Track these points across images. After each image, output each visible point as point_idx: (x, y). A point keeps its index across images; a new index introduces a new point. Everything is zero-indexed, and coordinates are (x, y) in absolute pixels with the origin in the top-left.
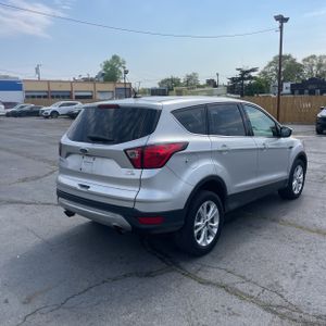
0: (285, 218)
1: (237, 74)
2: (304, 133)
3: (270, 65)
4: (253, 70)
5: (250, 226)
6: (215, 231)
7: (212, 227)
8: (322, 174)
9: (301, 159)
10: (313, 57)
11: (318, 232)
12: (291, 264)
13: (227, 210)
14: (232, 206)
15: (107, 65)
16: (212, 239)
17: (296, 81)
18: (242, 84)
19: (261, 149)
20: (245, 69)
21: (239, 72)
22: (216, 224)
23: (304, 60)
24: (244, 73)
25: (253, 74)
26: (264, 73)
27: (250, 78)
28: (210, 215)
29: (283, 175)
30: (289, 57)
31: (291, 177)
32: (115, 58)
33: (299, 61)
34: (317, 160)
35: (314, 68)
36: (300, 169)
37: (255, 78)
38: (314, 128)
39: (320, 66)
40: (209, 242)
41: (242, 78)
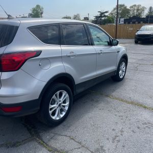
0: (114, 94)
1: (98, 14)
2: (128, 43)
3: (114, 10)
4: (106, 12)
5: (92, 100)
6: (67, 108)
7: (64, 106)
8: (136, 65)
9: (125, 58)
10: (135, 5)
11: (132, 103)
12: (114, 130)
13: (75, 94)
14: (79, 90)
15: (34, 10)
16: (64, 113)
17: (126, 18)
18: (101, 19)
19: (99, 54)
20: (102, 12)
21: (99, 13)
22: (67, 103)
23: (131, 7)
24: (102, 13)
25: (106, 14)
26: (112, 14)
27: (105, 16)
28: (62, 99)
29: (113, 68)
30: (123, 5)
31: (119, 69)
32: (38, 6)
33: (128, 7)
34: (135, 57)
35: (135, 11)
36: (124, 64)
37: (107, 16)
38: (133, 40)
39: (138, 10)
40: (62, 116)
41: (101, 16)
